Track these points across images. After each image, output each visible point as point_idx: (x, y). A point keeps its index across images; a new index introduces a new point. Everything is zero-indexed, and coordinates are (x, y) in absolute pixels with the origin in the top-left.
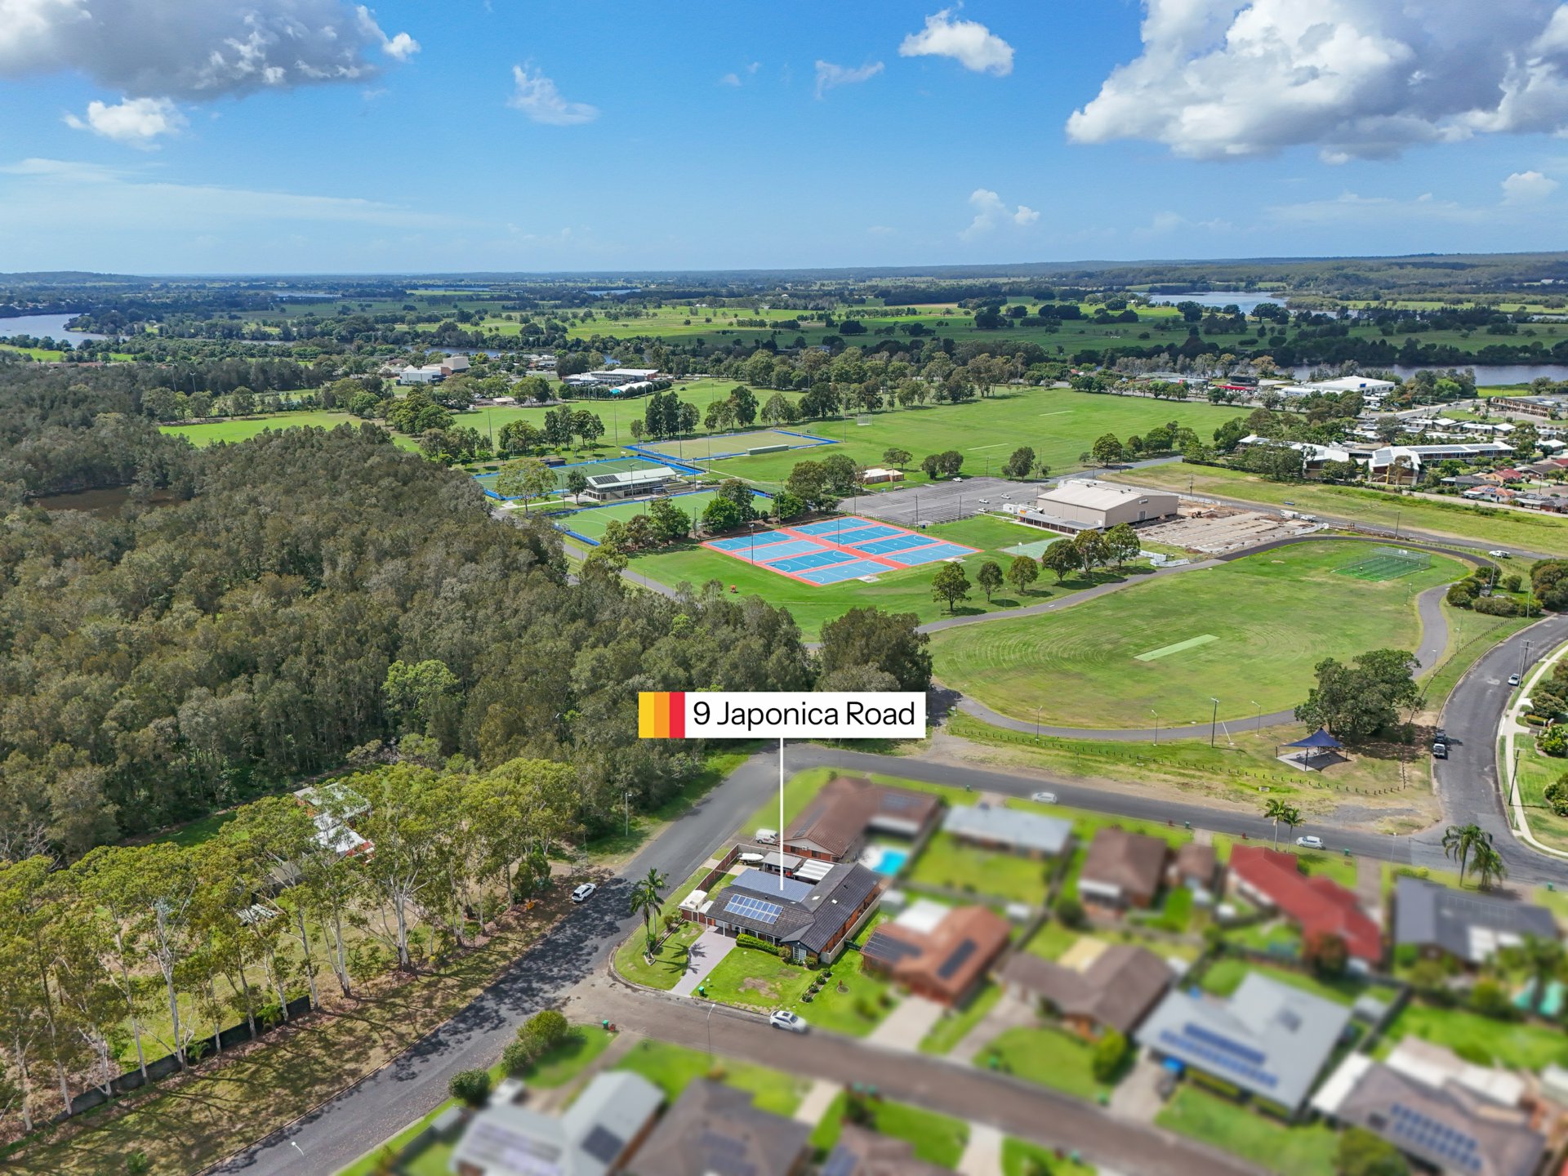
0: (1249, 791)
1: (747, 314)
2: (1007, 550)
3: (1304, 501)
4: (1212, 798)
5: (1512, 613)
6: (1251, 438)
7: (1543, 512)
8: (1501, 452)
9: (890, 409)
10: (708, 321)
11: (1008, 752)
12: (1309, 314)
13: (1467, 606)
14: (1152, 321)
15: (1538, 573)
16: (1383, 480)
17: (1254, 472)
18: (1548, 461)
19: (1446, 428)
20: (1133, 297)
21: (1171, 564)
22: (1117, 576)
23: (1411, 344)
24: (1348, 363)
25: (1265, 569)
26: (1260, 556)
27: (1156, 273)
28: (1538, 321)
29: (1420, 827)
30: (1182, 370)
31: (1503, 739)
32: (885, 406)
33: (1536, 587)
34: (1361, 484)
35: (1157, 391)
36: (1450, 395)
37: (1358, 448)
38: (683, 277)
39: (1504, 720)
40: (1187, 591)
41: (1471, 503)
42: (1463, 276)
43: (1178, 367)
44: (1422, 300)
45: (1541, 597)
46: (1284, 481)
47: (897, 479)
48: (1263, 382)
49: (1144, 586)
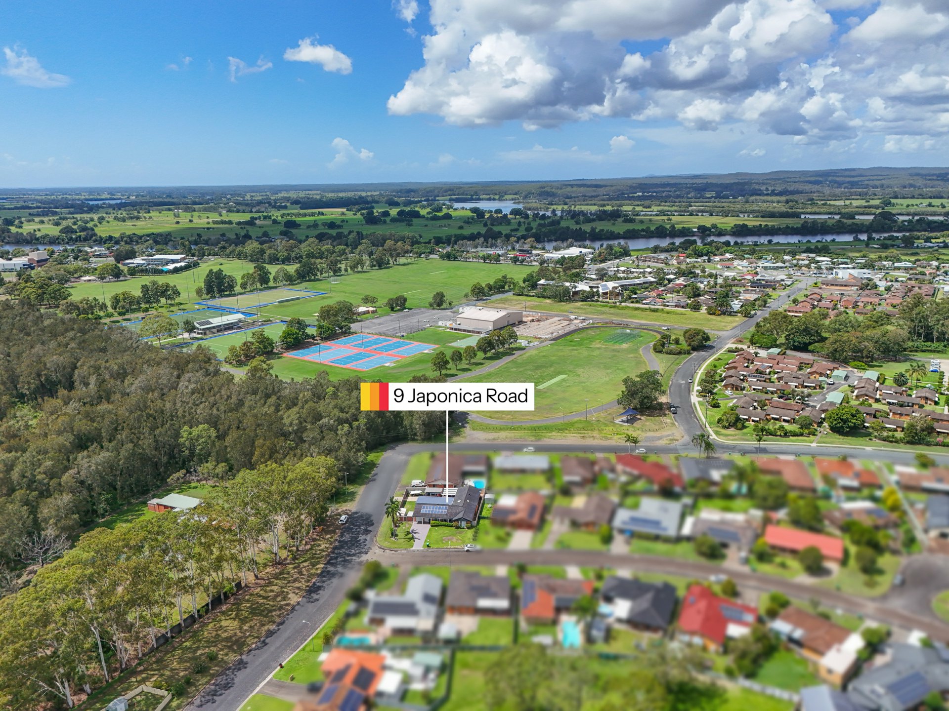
0: (610, 436)
1: (214, 217)
2: (452, 344)
3: (577, 310)
4: (596, 440)
5: (679, 353)
6: (542, 282)
7: (677, 308)
8: (651, 282)
9: (346, 273)
10: (191, 221)
11: (503, 435)
12: (538, 214)
13: (660, 352)
14: (459, 219)
15: (687, 335)
16: (607, 298)
17: (549, 298)
18: (670, 285)
19: (624, 272)
20: (444, 204)
21: (531, 344)
22: (510, 352)
23: (593, 229)
24: (570, 240)
25: (573, 343)
26: (568, 337)
27: (450, 190)
28: (643, 215)
29: (677, 440)
30: (491, 247)
31: (694, 404)
32: (343, 272)
33: (687, 341)
34: (598, 301)
35: (485, 258)
36: (620, 255)
37: (592, 284)
38: (151, 191)
39: (692, 397)
40: (544, 356)
41: (647, 306)
42: (601, 191)
43: (489, 245)
44: (587, 205)
45: (689, 345)
46: (564, 302)
47: (373, 312)
48: (534, 252)
49: (524, 356)
